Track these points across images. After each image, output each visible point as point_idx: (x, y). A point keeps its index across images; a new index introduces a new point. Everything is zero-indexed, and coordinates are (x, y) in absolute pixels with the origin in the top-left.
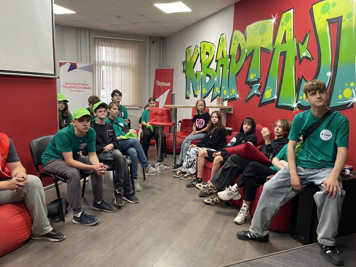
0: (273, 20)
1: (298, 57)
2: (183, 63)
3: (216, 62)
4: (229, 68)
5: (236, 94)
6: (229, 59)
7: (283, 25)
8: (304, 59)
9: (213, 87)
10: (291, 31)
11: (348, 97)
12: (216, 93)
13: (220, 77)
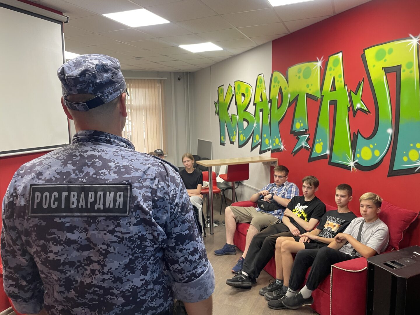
0: (319, 64)
1: (351, 108)
2: (216, 104)
3: (254, 106)
4: (270, 113)
5: (281, 145)
6: (269, 103)
7: (331, 69)
8: (359, 111)
9: (253, 134)
10: (340, 77)
11: (414, 159)
12: (256, 141)
13: (260, 123)
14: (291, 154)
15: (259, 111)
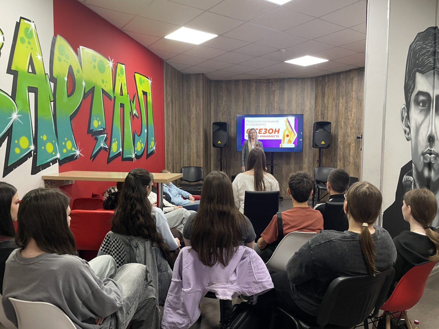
0: (111, 64)
3: (12, 76)
4: (53, 100)
5: (75, 150)
6: (50, 82)
7: (119, 75)
8: (135, 116)
9: (8, 135)
10: (125, 86)
11: (152, 146)
12: (21, 151)
13: (29, 114)
14: (90, 159)
15: (27, 89)
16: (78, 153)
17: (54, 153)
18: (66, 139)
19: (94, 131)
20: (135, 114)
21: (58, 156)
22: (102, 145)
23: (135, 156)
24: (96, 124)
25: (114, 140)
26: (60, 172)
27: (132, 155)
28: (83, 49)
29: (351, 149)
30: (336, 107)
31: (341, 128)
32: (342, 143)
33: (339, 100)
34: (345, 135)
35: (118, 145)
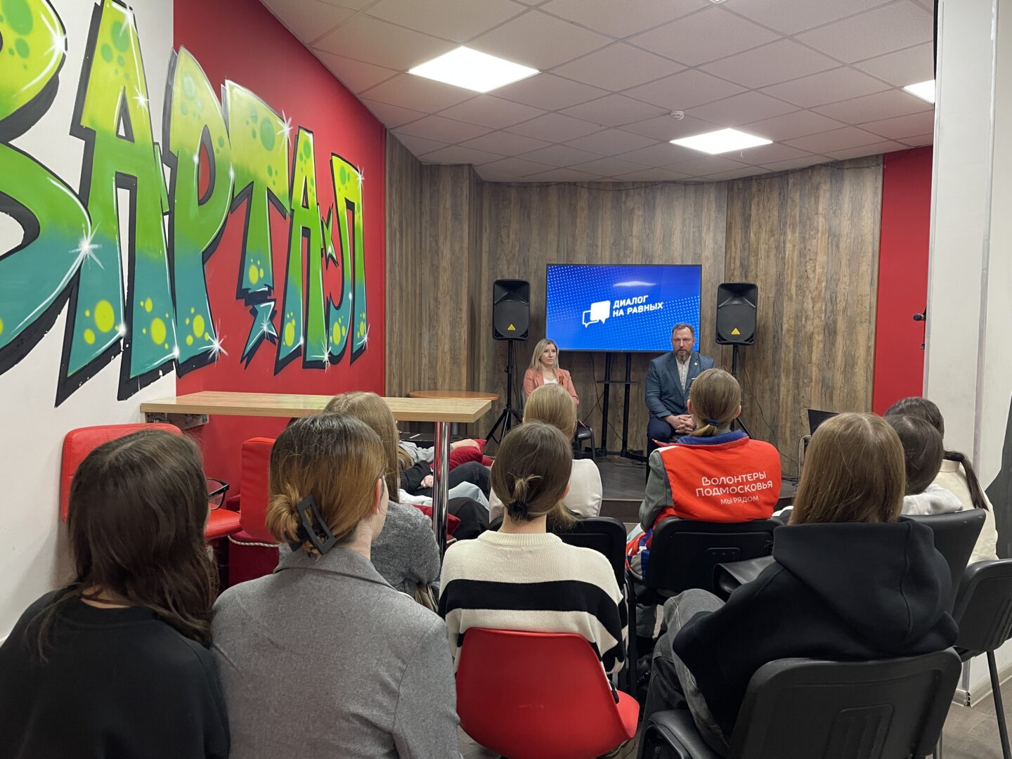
0: (286, 130)
1: (324, 251)
4: (168, 210)
5: (211, 339)
6: (164, 165)
7: (301, 158)
8: (330, 259)
9: (70, 297)
10: (313, 185)
11: (362, 334)
12: (96, 337)
13: (118, 244)
14: (241, 362)
15: (114, 178)
16: (216, 345)
17: (167, 346)
18: (193, 311)
19: (250, 291)
20: (331, 256)
21: (176, 353)
22: (265, 328)
23: (329, 357)
24: (255, 276)
25: (288, 316)
26: (178, 394)
27: (323, 354)
28: (232, 88)
29: (814, 348)
30: (777, 250)
31: (790, 299)
32: (793, 333)
33: (785, 234)
34: (800, 316)
35: (297, 328)
